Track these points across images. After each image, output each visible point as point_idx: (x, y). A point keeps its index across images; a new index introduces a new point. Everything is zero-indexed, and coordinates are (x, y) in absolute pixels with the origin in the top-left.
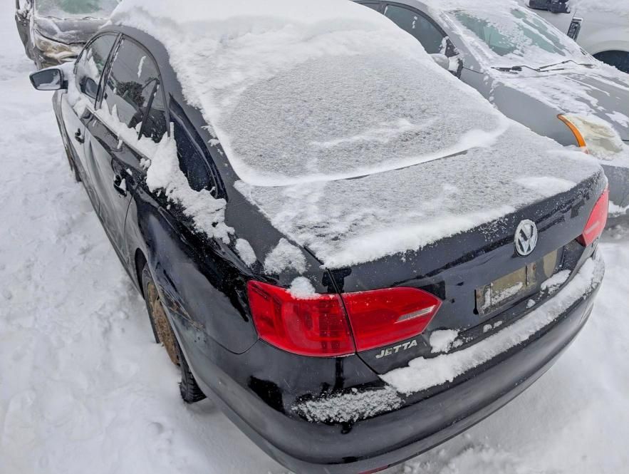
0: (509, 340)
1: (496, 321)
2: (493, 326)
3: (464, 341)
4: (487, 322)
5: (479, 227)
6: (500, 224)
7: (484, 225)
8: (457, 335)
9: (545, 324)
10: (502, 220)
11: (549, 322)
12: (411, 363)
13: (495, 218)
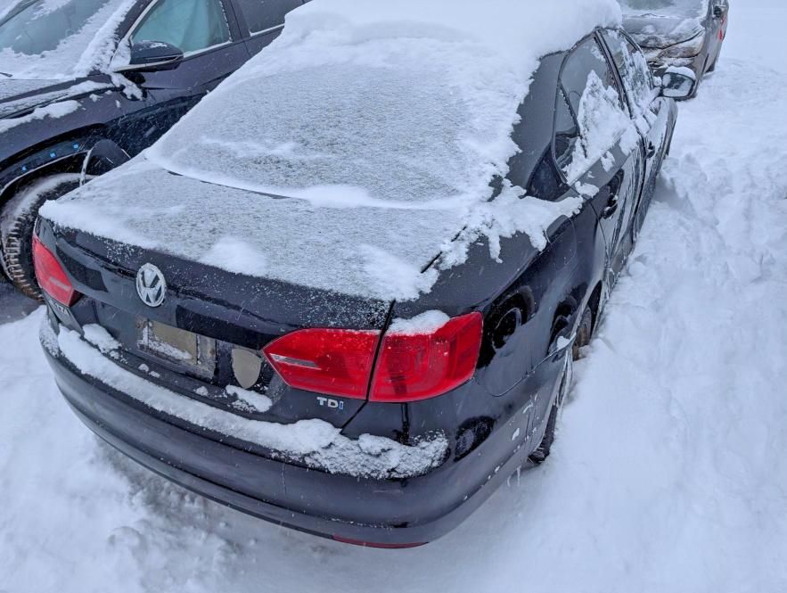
0: (148, 396)
1: (156, 371)
2: (149, 371)
3: (120, 358)
4: (148, 363)
5: (106, 239)
6: (124, 250)
7: (111, 241)
8: (116, 348)
9: (191, 420)
10: (128, 248)
11: (195, 423)
12: (73, 331)
13: (124, 242)
